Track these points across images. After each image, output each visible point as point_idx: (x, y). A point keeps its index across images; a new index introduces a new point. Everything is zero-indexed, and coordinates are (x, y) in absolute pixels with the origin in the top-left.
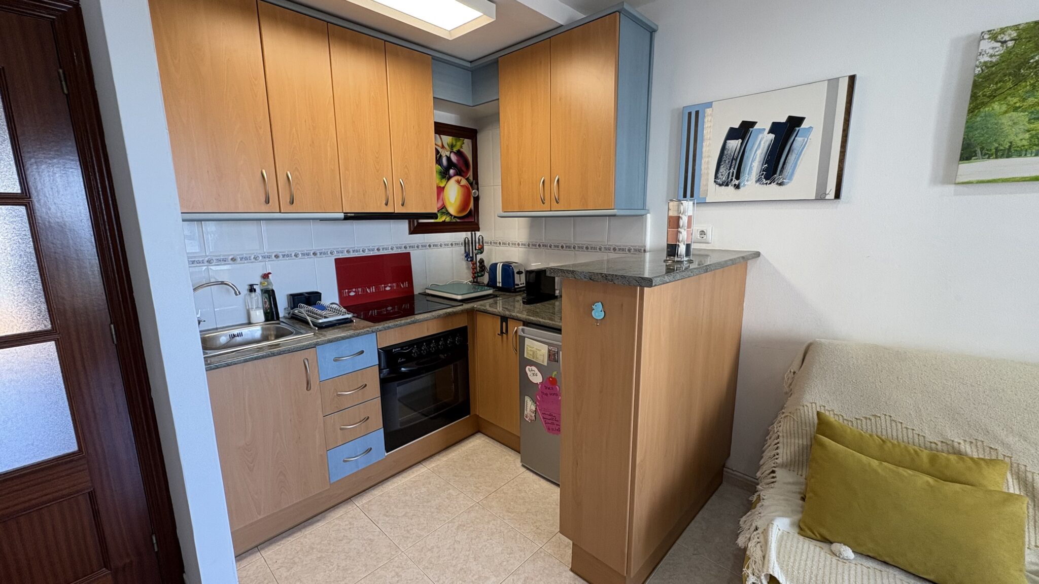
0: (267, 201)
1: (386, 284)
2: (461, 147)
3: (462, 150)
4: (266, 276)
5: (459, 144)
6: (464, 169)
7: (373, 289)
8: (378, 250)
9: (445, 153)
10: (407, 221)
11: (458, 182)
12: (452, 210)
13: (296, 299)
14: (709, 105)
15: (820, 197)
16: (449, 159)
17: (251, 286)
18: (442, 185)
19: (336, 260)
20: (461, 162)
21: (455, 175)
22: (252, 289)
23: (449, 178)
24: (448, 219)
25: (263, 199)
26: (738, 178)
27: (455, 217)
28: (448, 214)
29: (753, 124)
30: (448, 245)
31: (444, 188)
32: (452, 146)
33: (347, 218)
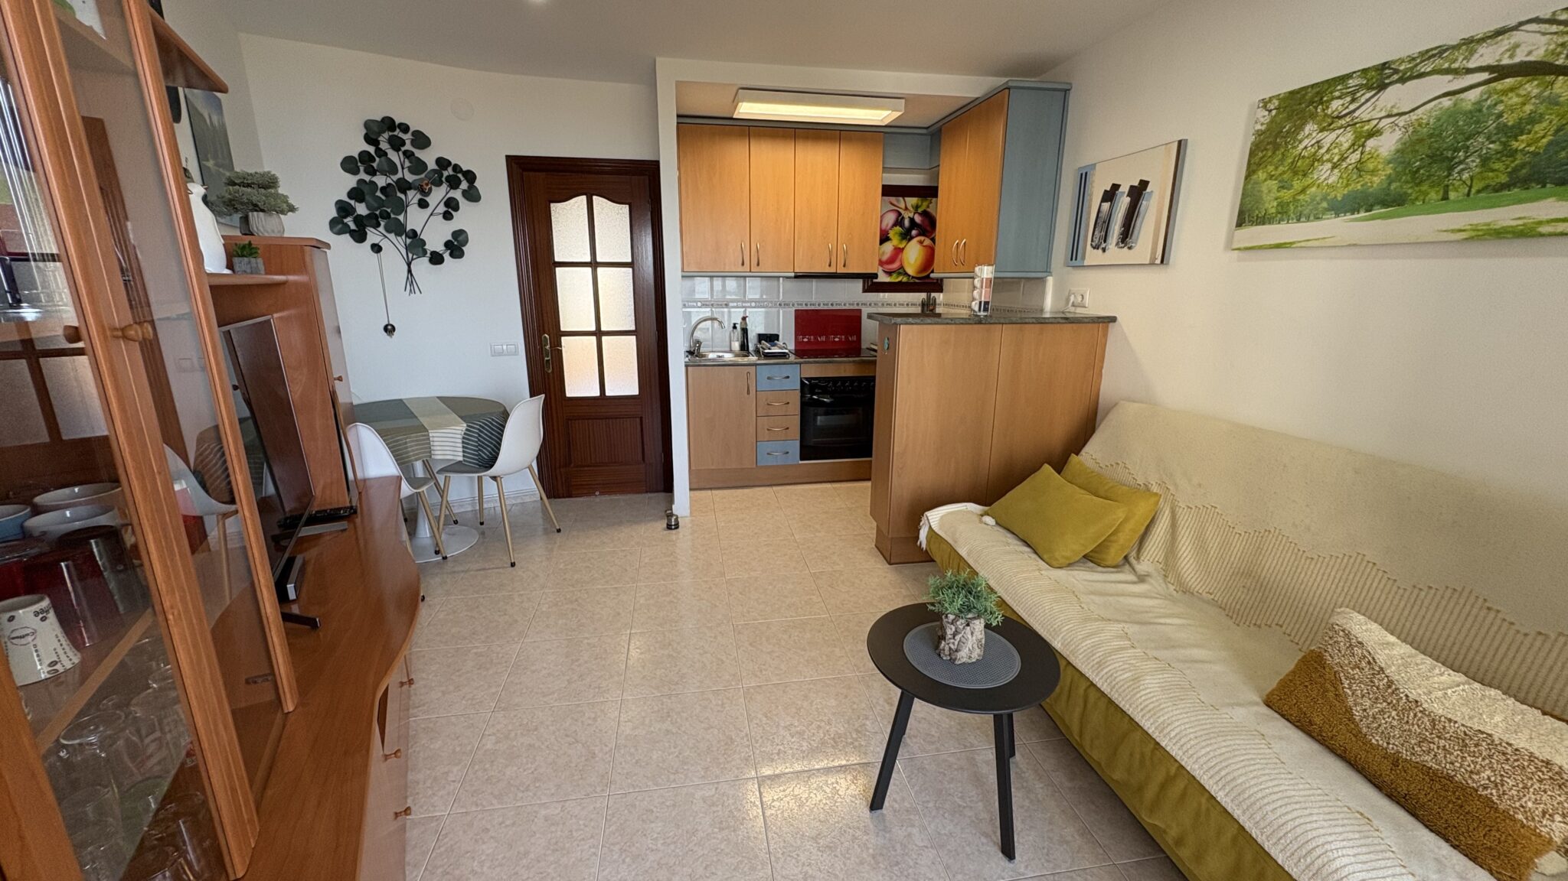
0: (743, 264)
1: (836, 335)
2: (928, 207)
3: (928, 210)
4: (744, 319)
5: (925, 204)
6: (929, 228)
7: (823, 338)
8: (832, 305)
9: (907, 215)
10: (861, 281)
11: (921, 242)
12: (911, 271)
13: (761, 337)
14: (1093, 166)
15: (1152, 264)
16: (912, 220)
17: (735, 324)
18: (901, 246)
19: (796, 311)
20: (927, 222)
21: (917, 236)
22: (735, 327)
23: (912, 238)
24: (905, 279)
25: (741, 262)
26: (1105, 241)
27: (913, 277)
28: (906, 274)
29: (1119, 186)
30: (903, 305)
31: (903, 249)
32: (917, 207)
33: (796, 277)
